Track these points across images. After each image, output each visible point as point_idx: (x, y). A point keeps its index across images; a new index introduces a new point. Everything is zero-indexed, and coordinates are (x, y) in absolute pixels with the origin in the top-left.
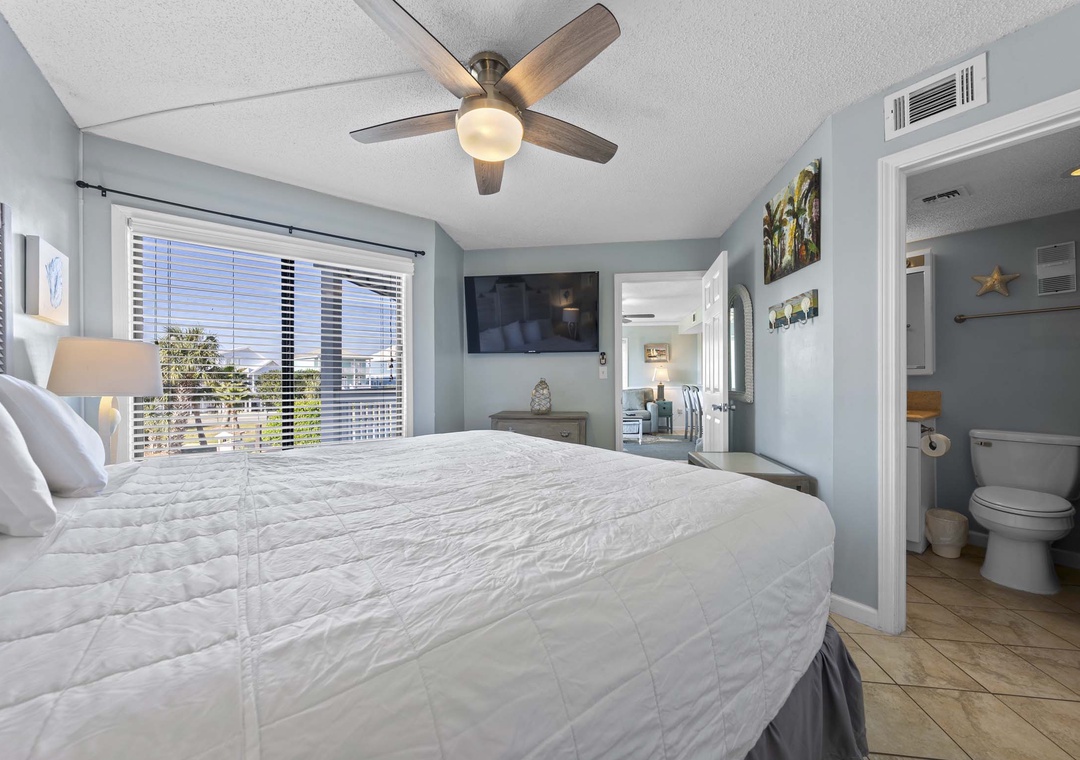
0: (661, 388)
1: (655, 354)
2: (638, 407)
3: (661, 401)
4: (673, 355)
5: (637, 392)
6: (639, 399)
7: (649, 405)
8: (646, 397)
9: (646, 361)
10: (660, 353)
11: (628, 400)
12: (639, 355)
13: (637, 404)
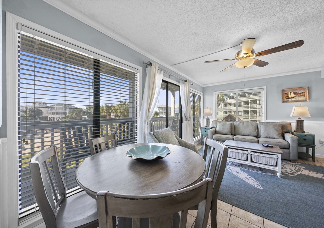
0: (300, 123)
1: (293, 95)
2: (275, 136)
3: (300, 134)
4: (314, 95)
5: (274, 125)
6: (277, 130)
7: (288, 136)
8: (284, 130)
9: (284, 102)
10: (298, 95)
11: (265, 130)
12: (278, 97)
13: (274, 133)
